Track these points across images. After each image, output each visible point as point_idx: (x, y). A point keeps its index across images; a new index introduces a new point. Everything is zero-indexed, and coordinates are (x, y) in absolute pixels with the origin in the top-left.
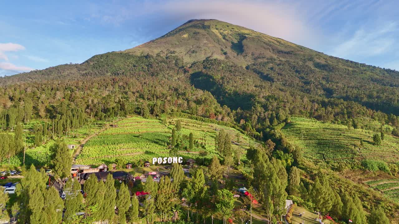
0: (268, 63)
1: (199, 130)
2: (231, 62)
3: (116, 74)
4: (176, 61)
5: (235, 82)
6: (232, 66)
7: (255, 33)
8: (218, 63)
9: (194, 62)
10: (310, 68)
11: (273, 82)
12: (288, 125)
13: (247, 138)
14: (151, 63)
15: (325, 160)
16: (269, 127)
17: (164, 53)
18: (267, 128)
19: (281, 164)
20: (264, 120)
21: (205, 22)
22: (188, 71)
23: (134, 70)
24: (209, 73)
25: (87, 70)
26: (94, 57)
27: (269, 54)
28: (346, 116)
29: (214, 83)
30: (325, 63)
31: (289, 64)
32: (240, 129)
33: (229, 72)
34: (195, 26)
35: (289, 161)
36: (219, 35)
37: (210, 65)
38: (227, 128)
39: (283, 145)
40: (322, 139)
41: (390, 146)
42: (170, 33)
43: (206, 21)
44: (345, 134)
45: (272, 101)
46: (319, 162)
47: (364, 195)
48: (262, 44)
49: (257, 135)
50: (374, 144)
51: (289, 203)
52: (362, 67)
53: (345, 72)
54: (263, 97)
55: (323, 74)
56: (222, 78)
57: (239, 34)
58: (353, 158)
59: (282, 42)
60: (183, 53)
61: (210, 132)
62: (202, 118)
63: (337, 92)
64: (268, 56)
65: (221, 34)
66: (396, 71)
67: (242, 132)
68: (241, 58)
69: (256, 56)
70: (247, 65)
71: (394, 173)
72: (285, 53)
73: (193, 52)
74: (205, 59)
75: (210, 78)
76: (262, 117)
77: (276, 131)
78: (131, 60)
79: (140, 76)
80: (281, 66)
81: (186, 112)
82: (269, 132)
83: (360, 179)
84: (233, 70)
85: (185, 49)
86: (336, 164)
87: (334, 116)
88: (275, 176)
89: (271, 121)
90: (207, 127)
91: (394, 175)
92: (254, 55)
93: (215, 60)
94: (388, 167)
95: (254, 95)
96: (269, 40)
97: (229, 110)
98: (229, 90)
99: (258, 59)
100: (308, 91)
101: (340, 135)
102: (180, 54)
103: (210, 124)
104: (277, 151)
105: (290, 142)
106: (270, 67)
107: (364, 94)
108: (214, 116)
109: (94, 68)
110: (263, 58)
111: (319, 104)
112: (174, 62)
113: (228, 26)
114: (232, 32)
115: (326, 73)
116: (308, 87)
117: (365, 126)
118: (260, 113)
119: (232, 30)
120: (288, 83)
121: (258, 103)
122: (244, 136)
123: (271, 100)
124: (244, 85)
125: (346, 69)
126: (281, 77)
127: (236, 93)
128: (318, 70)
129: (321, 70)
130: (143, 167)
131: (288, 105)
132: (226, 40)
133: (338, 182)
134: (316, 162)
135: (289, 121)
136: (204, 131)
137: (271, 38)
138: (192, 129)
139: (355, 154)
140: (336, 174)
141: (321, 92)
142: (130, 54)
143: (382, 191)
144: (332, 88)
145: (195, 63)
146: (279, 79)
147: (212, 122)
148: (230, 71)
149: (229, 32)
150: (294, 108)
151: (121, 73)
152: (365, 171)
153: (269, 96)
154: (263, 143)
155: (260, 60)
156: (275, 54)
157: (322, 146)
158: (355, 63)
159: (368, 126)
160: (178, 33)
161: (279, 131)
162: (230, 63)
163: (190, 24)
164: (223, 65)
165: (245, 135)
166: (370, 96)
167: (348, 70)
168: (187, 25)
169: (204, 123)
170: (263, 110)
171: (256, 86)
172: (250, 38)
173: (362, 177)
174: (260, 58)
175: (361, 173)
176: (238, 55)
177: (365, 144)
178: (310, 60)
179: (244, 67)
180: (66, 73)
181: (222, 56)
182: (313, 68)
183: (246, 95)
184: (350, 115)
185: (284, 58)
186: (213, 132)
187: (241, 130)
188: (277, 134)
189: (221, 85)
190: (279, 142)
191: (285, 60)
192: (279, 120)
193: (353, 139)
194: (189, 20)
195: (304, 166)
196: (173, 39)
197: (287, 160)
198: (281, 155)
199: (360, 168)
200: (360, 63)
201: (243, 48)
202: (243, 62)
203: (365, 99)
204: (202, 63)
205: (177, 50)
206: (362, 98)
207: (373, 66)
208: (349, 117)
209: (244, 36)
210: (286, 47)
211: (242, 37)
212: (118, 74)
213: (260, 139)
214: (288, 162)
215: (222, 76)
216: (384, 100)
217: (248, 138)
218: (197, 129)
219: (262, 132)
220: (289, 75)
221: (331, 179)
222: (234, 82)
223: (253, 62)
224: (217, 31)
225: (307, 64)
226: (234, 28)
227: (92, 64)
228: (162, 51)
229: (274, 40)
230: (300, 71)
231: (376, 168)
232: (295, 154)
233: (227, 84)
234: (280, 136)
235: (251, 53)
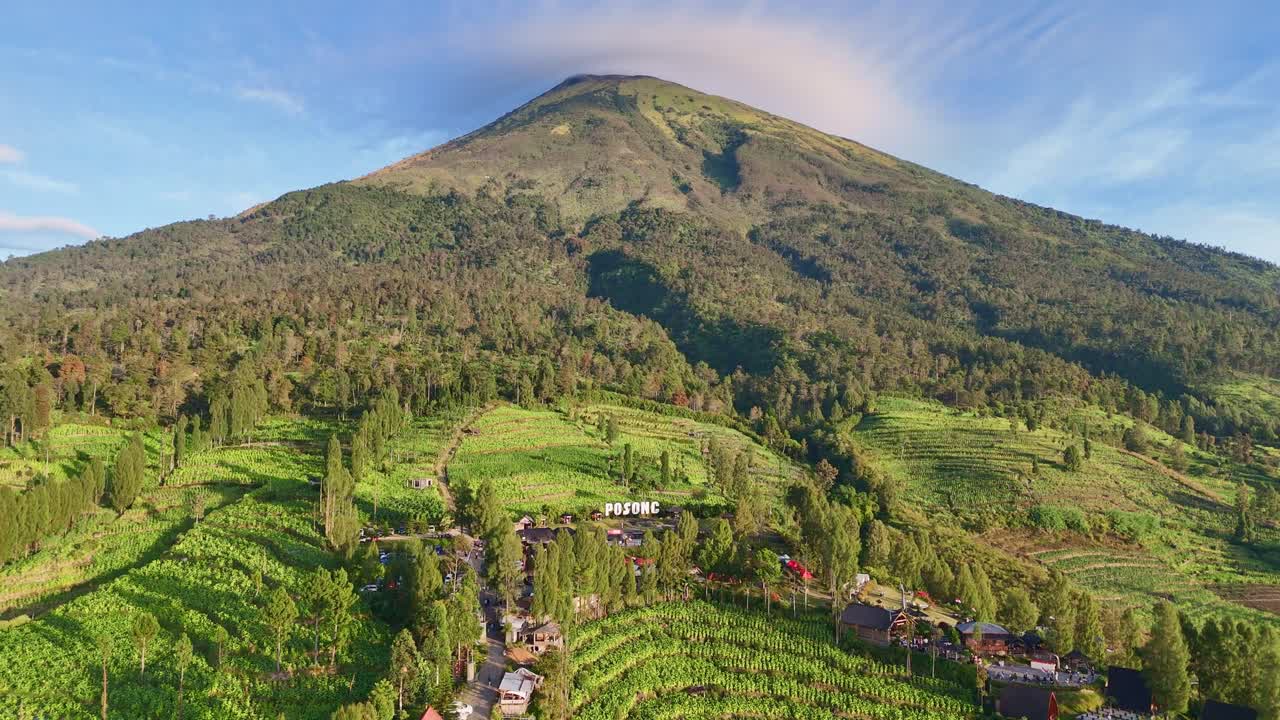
0: (814, 220)
1: (653, 437)
2: (704, 219)
3: (362, 254)
4: (538, 213)
5: (723, 287)
6: (707, 233)
7: (775, 122)
8: (667, 221)
9: (593, 215)
10: (938, 235)
11: (830, 281)
12: (869, 421)
13: (769, 454)
14: (463, 221)
15: (951, 505)
16: (821, 426)
17: (499, 185)
18: (817, 427)
19: (851, 515)
20: (809, 404)
21: (621, 85)
22: (579, 249)
23: (413, 241)
24: (644, 257)
25: (268, 241)
26: (284, 198)
27: (818, 192)
28: (1018, 394)
29: (661, 289)
30: (981, 222)
31: (876, 224)
32: (750, 432)
33: (701, 253)
34: (589, 99)
35: (869, 510)
36: (663, 126)
37: (645, 228)
38: (719, 429)
39: (855, 473)
40: (948, 458)
41: (1103, 473)
42: (513, 117)
43: (625, 82)
44: (1002, 445)
45: (826, 349)
46: (937, 512)
47: (1015, 576)
48: (796, 158)
49: (794, 449)
50: (1064, 469)
51: (862, 578)
52: (1092, 229)
53: (1038, 250)
54: (803, 338)
55: (974, 255)
56: (684, 274)
57: (726, 127)
58: (1012, 502)
59: (856, 152)
60: (559, 187)
61: (681, 442)
62: (657, 404)
63: (1009, 315)
64: (813, 200)
65: (670, 124)
66: (1189, 245)
67: (755, 440)
68: (733, 202)
69: (778, 197)
70: (752, 228)
71: (1098, 535)
72: (865, 188)
73: (590, 183)
74: (624, 207)
75: (650, 273)
76: (803, 397)
77: (839, 436)
78: (403, 208)
79: (439, 265)
80: (853, 232)
81: (612, 389)
82: (822, 440)
83: (1022, 549)
84: (710, 244)
85: (564, 173)
86: (973, 517)
87: (988, 393)
88: (840, 528)
89: (827, 409)
90: (670, 427)
91: (1097, 538)
92: (772, 195)
93: (657, 213)
94: (1086, 522)
95: (778, 332)
96: (818, 145)
97: (714, 375)
98: (706, 313)
99: (785, 208)
100: (928, 313)
101: (992, 446)
102: (549, 190)
103: (676, 420)
104: (842, 487)
105: (872, 466)
106: (818, 234)
107: (1080, 323)
108: (685, 398)
109: (291, 235)
110: (799, 203)
111: (952, 358)
112: (533, 215)
113: (691, 100)
114: (703, 119)
115: (982, 253)
116: (930, 299)
117: (1063, 420)
118: (798, 388)
119: (707, 112)
120: (872, 286)
121: (790, 356)
122: (761, 450)
123: (823, 346)
124: (747, 297)
125: (1040, 241)
126: (852, 267)
127: (727, 323)
128: (962, 243)
129: (969, 243)
130: (590, 521)
131: (869, 362)
132: (687, 144)
133: (968, 552)
134: (930, 513)
135: (871, 410)
136: (664, 439)
137: (822, 140)
138: (635, 435)
139: (1018, 493)
140: (970, 538)
141: (963, 316)
142: (398, 190)
143: (1066, 572)
144: (997, 304)
145: (597, 221)
146: (846, 274)
147: (680, 414)
148: (704, 248)
149: (697, 118)
150: (886, 369)
151: (374, 250)
152: (1034, 531)
153: (821, 336)
154: (808, 466)
155: (791, 213)
156: (835, 191)
157: (947, 474)
158: (1072, 218)
159: (1070, 419)
160: (539, 120)
161: (846, 436)
162: (702, 222)
163: (574, 91)
164: (681, 228)
165: (765, 447)
166: (1094, 332)
167: (1047, 243)
168: (565, 95)
169: (661, 418)
170: (805, 378)
171: (780, 300)
172: (759, 140)
173: (1029, 544)
174: (790, 205)
175: (1028, 534)
176: (723, 193)
177: (1043, 468)
178: (939, 213)
179: (744, 232)
180: (205, 251)
181: (675, 197)
182: (945, 236)
183: (755, 329)
184: (1028, 390)
185: (860, 204)
186: (686, 442)
187: (754, 434)
188: (842, 444)
189: (684, 296)
190: (845, 465)
191: (865, 212)
192: (846, 407)
193: (1019, 458)
194: (567, 77)
195: (901, 520)
196: (522, 140)
197: (863, 509)
198: (850, 496)
199: (1026, 525)
200: (1084, 218)
201: (740, 173)
202: (739, 217)
203: (1082, 340)
204: (618, 222)
205: (539, 175)
206: (1072, 337)
207: (1122, 226)
208: (1025, 397)
209: (742, 131)
210: (868, 169)
211: (737, 137)
212: (367, 256)
213: (800, 458)
214: (867, 513)
215: (684, 266)
216: (1131, 342)
217: (771, 454)
218: (648, 434)
219: (804, 440)
220: (876, 260)
221: (955, 546)
222: (718, 286)
223: (769, 217)
224: (659, 116)
225: (928, 224)
226: (709, 105)
227: (279, 219)
228: (493, 181)
229: (833, 146)
230: (906, 247)
231: (1061, 524)
232: (882, 495)
233: (701, 294)
234: (850, 451)
235: (763, 189)
